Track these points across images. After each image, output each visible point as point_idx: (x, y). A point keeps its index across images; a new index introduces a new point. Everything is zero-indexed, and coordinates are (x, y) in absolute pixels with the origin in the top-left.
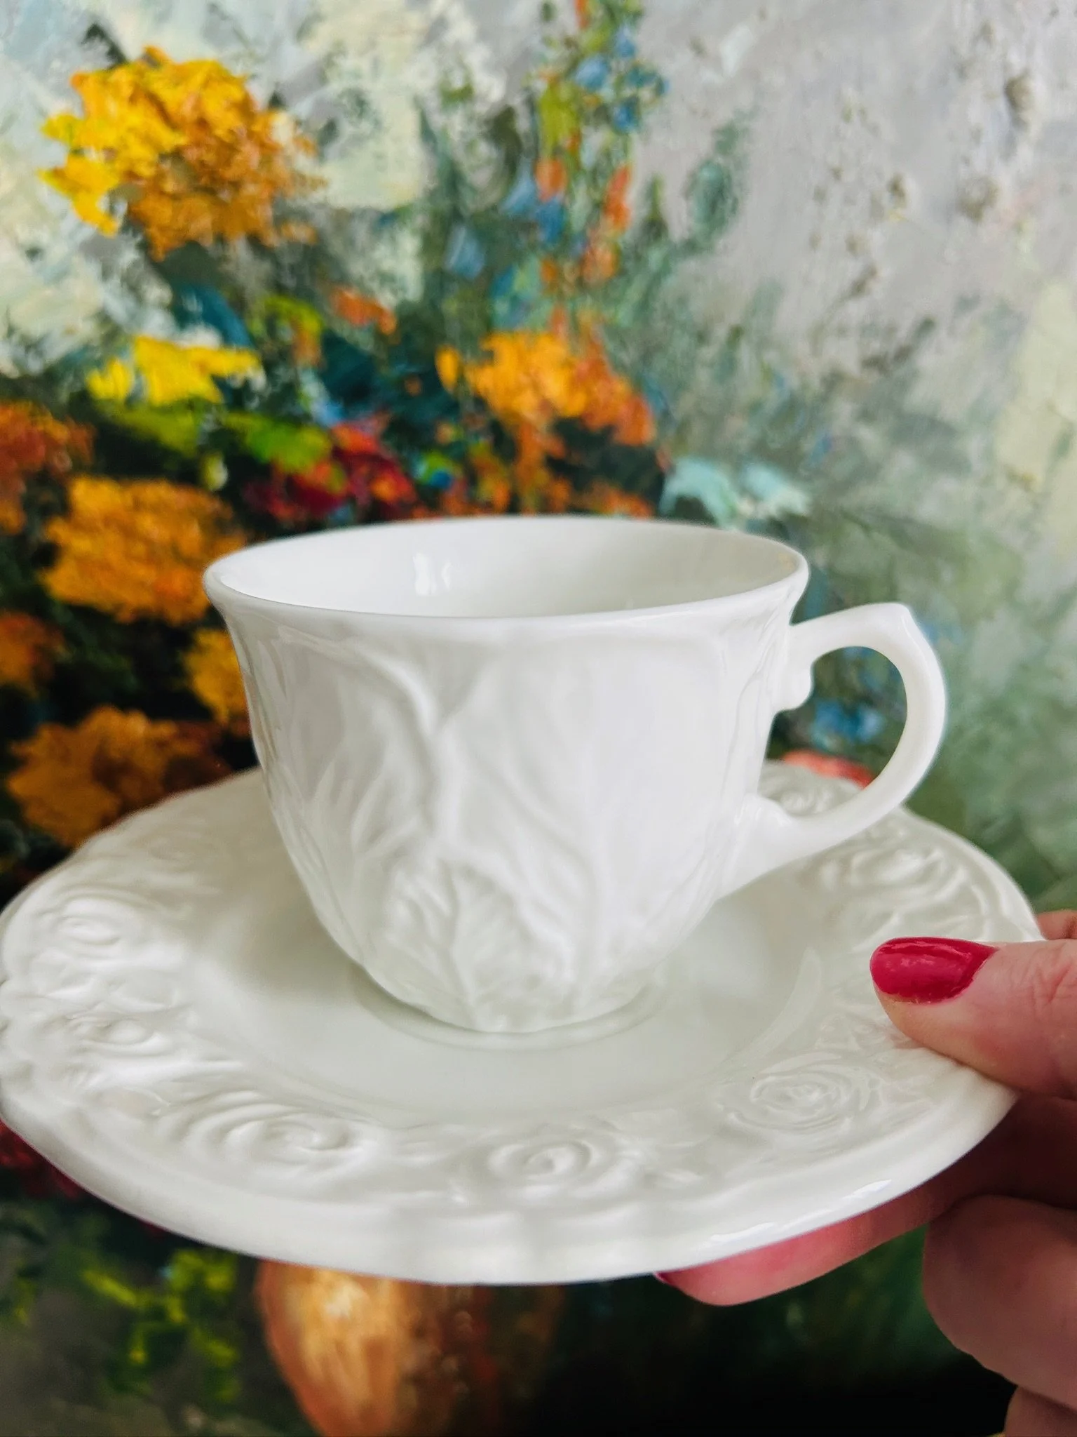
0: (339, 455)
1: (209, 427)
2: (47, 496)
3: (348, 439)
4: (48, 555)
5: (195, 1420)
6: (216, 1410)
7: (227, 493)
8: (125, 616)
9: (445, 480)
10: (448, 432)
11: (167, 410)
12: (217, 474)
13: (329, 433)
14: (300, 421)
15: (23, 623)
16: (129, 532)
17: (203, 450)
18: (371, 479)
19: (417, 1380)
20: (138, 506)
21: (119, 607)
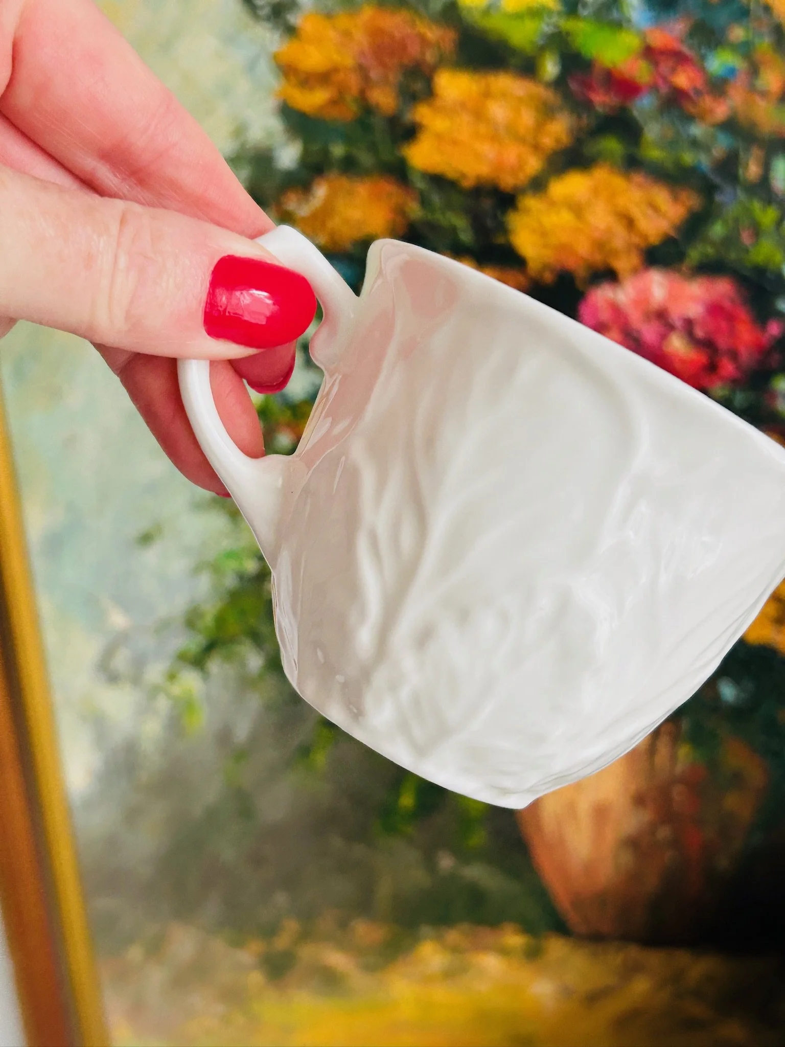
0: (649, 53)
1: (547, 29)
2: (418, 86)
3: (658, 39)
4: (411, 133)
5: (446, 862)
6: (464, 856)
7: (559, 84)
8: (467, 184)
9: (732, 71)
10: (738, 33)
11: (518, 16)
12: (550, 68)
13: (642, 35)
14: (619, 25)
15: (389, 188)
16: (479, 114)
17: (542, 49)
18: (674, 70)
19: (633, 843)
20: (487, 94)
21: (464, 176)
